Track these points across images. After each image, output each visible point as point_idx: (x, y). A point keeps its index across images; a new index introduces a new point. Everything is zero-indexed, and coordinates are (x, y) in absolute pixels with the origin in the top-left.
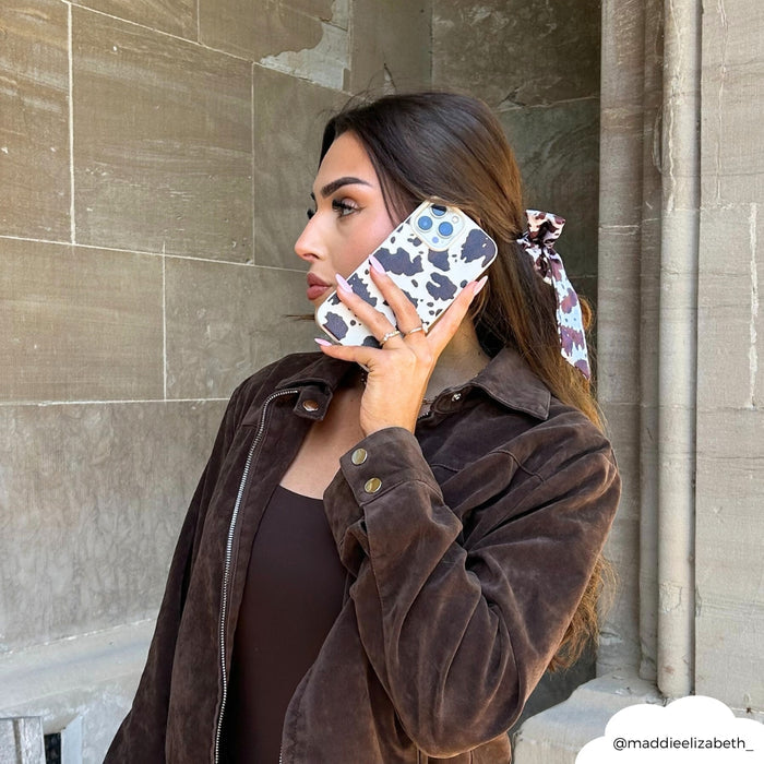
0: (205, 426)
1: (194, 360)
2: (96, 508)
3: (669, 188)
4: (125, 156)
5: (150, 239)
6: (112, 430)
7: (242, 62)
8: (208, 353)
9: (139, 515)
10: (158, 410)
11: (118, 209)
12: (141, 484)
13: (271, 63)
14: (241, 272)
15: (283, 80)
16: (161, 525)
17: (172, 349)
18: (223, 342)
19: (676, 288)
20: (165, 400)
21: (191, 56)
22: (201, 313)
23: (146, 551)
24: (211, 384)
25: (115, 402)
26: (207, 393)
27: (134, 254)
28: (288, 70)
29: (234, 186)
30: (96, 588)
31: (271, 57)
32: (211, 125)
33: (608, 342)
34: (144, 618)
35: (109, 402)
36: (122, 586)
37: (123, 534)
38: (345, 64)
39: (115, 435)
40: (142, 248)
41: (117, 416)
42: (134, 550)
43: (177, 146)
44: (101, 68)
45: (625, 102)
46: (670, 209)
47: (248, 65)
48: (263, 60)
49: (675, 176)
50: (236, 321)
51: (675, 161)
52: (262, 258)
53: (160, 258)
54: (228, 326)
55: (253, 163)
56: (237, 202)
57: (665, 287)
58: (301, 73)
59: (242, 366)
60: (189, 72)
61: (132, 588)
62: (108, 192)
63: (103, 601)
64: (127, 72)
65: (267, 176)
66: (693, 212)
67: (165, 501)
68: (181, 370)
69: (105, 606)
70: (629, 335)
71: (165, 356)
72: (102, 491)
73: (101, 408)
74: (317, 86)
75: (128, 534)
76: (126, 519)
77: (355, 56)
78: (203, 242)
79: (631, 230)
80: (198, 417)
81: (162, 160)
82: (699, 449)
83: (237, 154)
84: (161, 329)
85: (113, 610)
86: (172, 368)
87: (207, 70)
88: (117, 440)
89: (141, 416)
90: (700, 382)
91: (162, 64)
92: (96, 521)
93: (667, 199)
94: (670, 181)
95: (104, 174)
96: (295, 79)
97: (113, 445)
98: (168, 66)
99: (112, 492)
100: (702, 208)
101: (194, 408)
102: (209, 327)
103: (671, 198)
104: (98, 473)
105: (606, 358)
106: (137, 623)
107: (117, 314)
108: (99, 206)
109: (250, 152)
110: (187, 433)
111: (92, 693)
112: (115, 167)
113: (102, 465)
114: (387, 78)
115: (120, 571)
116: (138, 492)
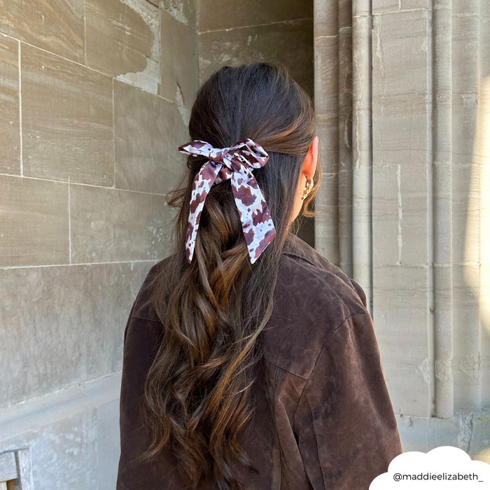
0: (91, 278)
1: (85, 242)
2: (35, 327)
3: (357, 155)
4: (49, 127)
5: (62, 174)
6: (43, 283)
7: (108, 78)
8: (92, 238)
9: (57, 330)
10: (66, 271)
11: (45, 157)
12: (58, 313)
13: (121, 78)
14: (109, 192)
15: (128, 88)
16: (69, 335)
17: (74, 235)
18: (100, 231)
19: (361, 206)
20: (71, 265)
21: (82, 73)
22: (89, 215)
23: (61, 351)
24: (94, 255)
25: (44, 266)
26: (92, 260)
27: (53, 182)
28: (130, 82)
29: (105, 145)
30: (35, 373)
31: (122, 75)
32: (92, 111)
33: (321, 232)
34: (60, 388)
35: (41, 266)
36: (49, 371)
37: (49, 341)
38: (158, 80)
39: (45, 285)
40: (58, 178)
41: (45, 274)
42: (55, 351)
43: (76, 122)
44: (36, 77)
45: (328, 111)
46: (357, 166)
47: (111, 79)
48: (118, 77)
49: (360, 150)
50: (106, 219)
51: (360, 142)
52: (119, 185)
53: (67, 184)
54: (102, 222)
55: (114, 133)
56: (106, 153)
57: (355, 205)
58: (137, 85)
59: (110, 244)
60: (81, 82)
61: (54, 372)
62: (40, 147)
63: (39, 380)
64: (50, 81)
65: (121, 140)
66: (369, 168)
67: (71, 321)
68: (78, 247)
69: (40, 382)
70: (331, 228)
71: (70, 239)
72: (38, 317)
73: (36, 270)
74: (145, 92)
75: (52, 341)
76: (51, 333)
77: (163, 77)
78: (90, 176)
79: (331, 175)
80: (87, 273)
81: (68, 130)
82: (374, 285)
83: (106, 128)
84: (68, 225)
85: (44, 385)
86: (74, 246)
87: (90, 81)
88: (45, 288)
89: (58, 274)
90: (374, 253)
91: (67, 77)
92: (35, 334)
93: (356, 161)
94: (357, 152)
95: (38, 137)
96: (134, 87)
97: (43, 291)
98: (70, 78)
99: (43, 318)
100: (373, 166)
101: (85, 269)
102: (92, 223)
103: (358, 160)
104: (36, 307)
105: (320, 240)
106: (57, 392)
107: (45, 216)
108: (36, 155)
109: (112, 126)
110: (82, 282)
111: (37, 433)
112: (44, 133)
113: (38, 302)
114: (178, 89)
115: (47, 362)
116: (56, 317)
